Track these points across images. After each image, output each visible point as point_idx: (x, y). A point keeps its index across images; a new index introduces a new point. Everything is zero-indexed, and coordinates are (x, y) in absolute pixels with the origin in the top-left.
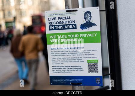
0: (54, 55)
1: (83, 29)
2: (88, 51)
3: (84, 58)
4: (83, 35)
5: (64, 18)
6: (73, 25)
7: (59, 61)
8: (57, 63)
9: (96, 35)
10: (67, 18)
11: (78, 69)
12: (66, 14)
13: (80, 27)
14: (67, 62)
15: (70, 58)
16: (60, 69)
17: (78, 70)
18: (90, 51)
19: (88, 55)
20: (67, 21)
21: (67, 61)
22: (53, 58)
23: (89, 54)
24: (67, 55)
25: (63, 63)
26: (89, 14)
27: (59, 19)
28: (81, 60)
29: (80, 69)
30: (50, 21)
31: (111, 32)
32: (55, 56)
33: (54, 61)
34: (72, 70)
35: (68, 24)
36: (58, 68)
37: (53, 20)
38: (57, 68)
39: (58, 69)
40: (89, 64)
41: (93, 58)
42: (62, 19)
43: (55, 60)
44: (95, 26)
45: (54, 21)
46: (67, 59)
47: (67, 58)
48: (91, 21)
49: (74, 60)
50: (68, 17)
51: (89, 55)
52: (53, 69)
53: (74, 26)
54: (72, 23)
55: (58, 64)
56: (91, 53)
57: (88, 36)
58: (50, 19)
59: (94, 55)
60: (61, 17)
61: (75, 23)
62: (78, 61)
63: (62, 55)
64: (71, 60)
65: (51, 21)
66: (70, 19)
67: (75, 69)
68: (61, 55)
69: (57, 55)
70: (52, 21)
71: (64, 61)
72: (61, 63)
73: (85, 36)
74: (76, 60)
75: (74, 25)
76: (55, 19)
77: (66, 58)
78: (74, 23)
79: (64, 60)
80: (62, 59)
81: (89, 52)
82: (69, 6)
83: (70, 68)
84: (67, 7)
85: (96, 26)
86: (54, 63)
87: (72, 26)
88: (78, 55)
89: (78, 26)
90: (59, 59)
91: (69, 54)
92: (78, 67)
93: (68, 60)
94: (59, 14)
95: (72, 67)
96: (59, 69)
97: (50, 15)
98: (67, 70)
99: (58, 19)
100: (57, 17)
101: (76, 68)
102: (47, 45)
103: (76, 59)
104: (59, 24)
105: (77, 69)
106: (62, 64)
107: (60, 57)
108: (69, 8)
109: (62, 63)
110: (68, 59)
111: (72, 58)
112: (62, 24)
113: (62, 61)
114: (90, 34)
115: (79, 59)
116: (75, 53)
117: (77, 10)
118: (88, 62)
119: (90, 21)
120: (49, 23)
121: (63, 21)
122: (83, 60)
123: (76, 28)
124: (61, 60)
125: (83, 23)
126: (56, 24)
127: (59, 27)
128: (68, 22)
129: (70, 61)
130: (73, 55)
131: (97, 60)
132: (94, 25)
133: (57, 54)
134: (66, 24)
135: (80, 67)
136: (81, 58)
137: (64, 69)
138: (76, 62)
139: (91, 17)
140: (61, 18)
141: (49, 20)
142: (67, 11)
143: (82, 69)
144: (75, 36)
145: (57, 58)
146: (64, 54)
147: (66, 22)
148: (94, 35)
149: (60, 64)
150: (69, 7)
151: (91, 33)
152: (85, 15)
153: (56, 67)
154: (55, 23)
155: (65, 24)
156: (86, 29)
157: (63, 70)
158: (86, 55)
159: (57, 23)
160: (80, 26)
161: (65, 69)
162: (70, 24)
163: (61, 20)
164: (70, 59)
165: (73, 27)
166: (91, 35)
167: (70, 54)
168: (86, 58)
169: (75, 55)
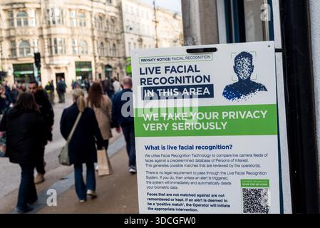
0: (152, 163)
1: (229, 99)
2: (243, 156)
3: (233, 173)
4: (231, 115)
5: (180, 69)
6: (203, 87)
7: (166, 180)
8: (159, 185)
9: (264, 114)
10: (189, 70)
11: (215, 203)
12: (186, 58)
13: (224, 93)
14: (187, 183)
15: (195, 173)
16: (168, 202)
17: (215, 205)
18: (248, 156)
19: (243, 166)
20: (188, 77)
21: (186, 181)
22: (151, 173)
23: (246, 163)
24: (188, 166)
25: (176, 185)
26: (246, 60)
27: (168, 72)
28: (224, 178)
29: (220, 203)
30: (143, 76)
31: (297, 105)
32: (156, 166)
33: (152, 180)
34: (199, 205)
35: (191, 83)
36: (162, 197)
37: (151, 73)
38: (160, 199)
39: (162, 202)
40: (244, 190)
41: (256, 174)
42: (175, 70)
43: (154, 178)
44: (263, 92)
45: (154, 75)
46: (186, 175)
47: (188, 173)
48: (253, 78)
49: (204, 178)
50: (190, 66)
51: (247, 166)
52: (150, 202)
53: (207, 91)
54: (202, 83)
55: (163, 188)
56: (252, 161)
57: (243, 117)
58: (144, 71)
59: (258, 166)
60: (173, 67)
61: (209, 81)
62: (215, 181)
63: (175, 166)
64: (197, 178)
65: (146, 77)
66: (196, 71)
67: (207, 203)
68: (171, 166)
69: (160, 163)
70: (149, 75)
71: (179, 180)
72: (170, 185)
73: (235, 116)
74: (210, 178)
75: (206, 88)
76: (157, 70)
77: (183, 173)
78: (207, 83)
79: (180, 178)
80: (174, 176)
81: (245, 158)
82: (195, 38)
83: (194, 198)
84: (190, 40)
85: (266, 90)
86: (152, 185)
87: (203, 90)
88: (215, 166)
89: (219, 90)
90: (166, 175)
91: (191, 163)
92: (215, 198)
93: (189, 178)
94: (169, 59)
95: (199, 198)
96: (165, 202)
97: (144, 60)
98: (187, 205)
99: (166, 70)
100: (162, 65)
101: (210, 201)
102: (136, 138)
103: (211, 176)
104: (168, 84)
105: (212, 203)
106: (173, 188)
107: (168, 169)
108: (194, 44)
109: (173, 185)
110: (190, 176)
111: (201, 173)
112: (174, 84)
113: (172, 180)
114: (249, 112)
115: (219, 176)
116: (209, 161)
117: (215, 50)
118: (242, 186)
119: (249, 78)
120: (141, 82)
121: (178, 75)
122: (231, 178)
123: (212, 95)
124: (172, 178)
125: (232, 83)
126: (160, 85)
127: (166, 91)
128: (191, 79)
129: (195, 181)
130: (204, 166)
131: (268, 180)
132: (261, 87)
133: (160, 161)
134: (186, 84)
135: (220, 198)
136: (225, 173)
137: (179, 202)
138: (210, 183)
139: (251, 67)
140: (173, 70)
141: (141, 74)
142: (189, 51)
143: (225, 204)
144: (208, 116)
145: (161, 173)
146: (180, 163)
147: (186, 79)
148: (260, 114)
149: (167, 188)
150: (193, 39)
151: (252, 108)
152: (235, 62)
153: (158, 197)
154: (157, 81)
155: (182, 84)
156: (239, 97)
157: (176, 205)
158: (239, 166)
159: (163, 81)
160: (223, 91)
161: (182, 202)
162: (195, 83)
163: (174, 74)
164: (195, 176)
165: (205, 92)
166: (251, 115)
167: (195, 163)
168: (238, 174)
169: (208, 166)
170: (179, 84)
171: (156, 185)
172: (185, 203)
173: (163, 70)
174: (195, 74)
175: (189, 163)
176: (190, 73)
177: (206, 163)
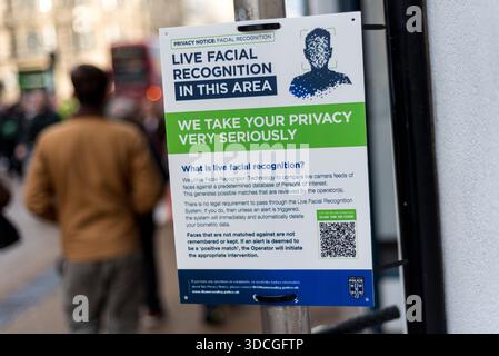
0: (193, 191)
1: (299, 96)
2: (319, 177)
3: (305, 202)
4: (302, 119)
5: (230, 55)
6: (262, 80)
7: (214, 214)
8: (202, 222)
9: (347, 117)
10: (241, 56)
11: (281, 244)
12: (238, 39)
13: (291, 89)
14: (241, 218)
15: (253, 203)
16: (216, 245)
17: (282, 248)
18: (326, 176)
19: (320, 191)
20: (241, 66)
21: (241, 214)
22: (191, 205)
23: (323, 187)
24: (244, 193)
25: (227, 221)
26: (322, 40)
27: (213, 60)
28: (294, 209)
29: (288, 245)
30: (177, 67)
31: (407, 109)
32: (198, 194)
33: (193, 215)
34: (260, 249)
35: (245, 75)
36: (208, 239)
37: (189, 62)
38: (205, 242)
39: (209, 245)
40: (322, 225)
41: (338, 202)
42: (222, 57)
43: (196, 211)
44: (345, 86)
45: (193, 65)
46: (240, 207)
47: (243, 203)
48: (331, 66)
49: (266, 210)
50: (243, 51)
51: (325, 191)
52: (191, 245)
53: (267, 85)
54: (261, 74)
55: (209, 225)
56: (332, 183)
57: (318, 122)
58: (178, 59)
59: (341, 191)
60: (219, 52)
61: (270, 71)
62: (281, 213)
63: (225, 194)
64: (256, 210)
65: (181, 67)
66: (252, 58)
67: (271, 245)
68: (220, 194)
69: (204, 191)
70: (186, 65)
71: (230, 214)
72: (218, 221)
73: (308, 121)
74: (274, 210)
75: (266, 82)
76: (197, 57)
77: (236, 204)
78: (267, 74)
79: (232, 211)
80: (225, 208)
81: (322, 180)
82: (249, 9)
83: (252, 238)
84: (242, 12)
86: (193, 222)
87: (262, 85)
88: (281, 192)
89: (284, 85)
90: (213, 208)
91: (247, 189)
92: (281, 238)
93: (246, 210)
94: (213, 41)
95: (259, 238)
96: (212, 245)
97: (179, 43)
98: (243, 248)
99: (209, 57)
100: (204, 50)
101: (274, 241)
103: (274, 206)
104: (212, 77)
105: (278, 245)
106: (223, 225)
107: (216, 199)
108: (248, 18)
109: (223, 221)
110: (246, 207)
111: (261, 203)
112: (222, 77)
113: (222, 214)
114: (327, 114)
115: (286, 206)
116: (272, 185)
117: (277, 26)
118: (318, 219)
120: (175, 75)
121: (227, 64)
122: (303, 209)
123: (274, 92)
124: (221, 211)
125: (302, 73)
126: (202, 78)
127: (210, 87)
128: (244, 69)
129: (253, 213)
130: (265, 193)
131: (355, 211)
132: (343, 79)
133: (204, 187)
134: (238, 76)
135: (289, 238)
136: (294, 202)
137: (232, 245)
138: (274, 217)
139: (329, 50)
140: (220, 56)
141: (174, 63)
142: (241, 29)
143: (297, 245)
144: (270, 122)
145: (206, 204)
146: (232, 190)
147: (238, 69)
148: (342, 117)
149: (215, 225)
150: (247, 12)
151: (331, 108)
152: (307, 44)
153: (202, 238)
154: (196, 73)
155: (233, 77)
156: (312, 94)
157: (228, 249)
158: (314, 191)
159: (206, 72)
160: (289, 85)
161: (236, 245)
162: (251, 75)
163: (220, 63)
164: (253, 207)
165: (264, 87)
166: (329, 119)
167: (252, 189)
168: (313, 202)
169: (271, 192)
170: (227, 76)
171: (199, 222)
172: (240, 245)
173: (204, 57)
174: (250, 62)
175: (244, 189)
176: (244, 61)
177: (269, 189)
